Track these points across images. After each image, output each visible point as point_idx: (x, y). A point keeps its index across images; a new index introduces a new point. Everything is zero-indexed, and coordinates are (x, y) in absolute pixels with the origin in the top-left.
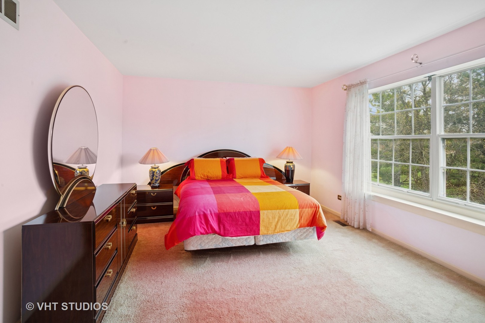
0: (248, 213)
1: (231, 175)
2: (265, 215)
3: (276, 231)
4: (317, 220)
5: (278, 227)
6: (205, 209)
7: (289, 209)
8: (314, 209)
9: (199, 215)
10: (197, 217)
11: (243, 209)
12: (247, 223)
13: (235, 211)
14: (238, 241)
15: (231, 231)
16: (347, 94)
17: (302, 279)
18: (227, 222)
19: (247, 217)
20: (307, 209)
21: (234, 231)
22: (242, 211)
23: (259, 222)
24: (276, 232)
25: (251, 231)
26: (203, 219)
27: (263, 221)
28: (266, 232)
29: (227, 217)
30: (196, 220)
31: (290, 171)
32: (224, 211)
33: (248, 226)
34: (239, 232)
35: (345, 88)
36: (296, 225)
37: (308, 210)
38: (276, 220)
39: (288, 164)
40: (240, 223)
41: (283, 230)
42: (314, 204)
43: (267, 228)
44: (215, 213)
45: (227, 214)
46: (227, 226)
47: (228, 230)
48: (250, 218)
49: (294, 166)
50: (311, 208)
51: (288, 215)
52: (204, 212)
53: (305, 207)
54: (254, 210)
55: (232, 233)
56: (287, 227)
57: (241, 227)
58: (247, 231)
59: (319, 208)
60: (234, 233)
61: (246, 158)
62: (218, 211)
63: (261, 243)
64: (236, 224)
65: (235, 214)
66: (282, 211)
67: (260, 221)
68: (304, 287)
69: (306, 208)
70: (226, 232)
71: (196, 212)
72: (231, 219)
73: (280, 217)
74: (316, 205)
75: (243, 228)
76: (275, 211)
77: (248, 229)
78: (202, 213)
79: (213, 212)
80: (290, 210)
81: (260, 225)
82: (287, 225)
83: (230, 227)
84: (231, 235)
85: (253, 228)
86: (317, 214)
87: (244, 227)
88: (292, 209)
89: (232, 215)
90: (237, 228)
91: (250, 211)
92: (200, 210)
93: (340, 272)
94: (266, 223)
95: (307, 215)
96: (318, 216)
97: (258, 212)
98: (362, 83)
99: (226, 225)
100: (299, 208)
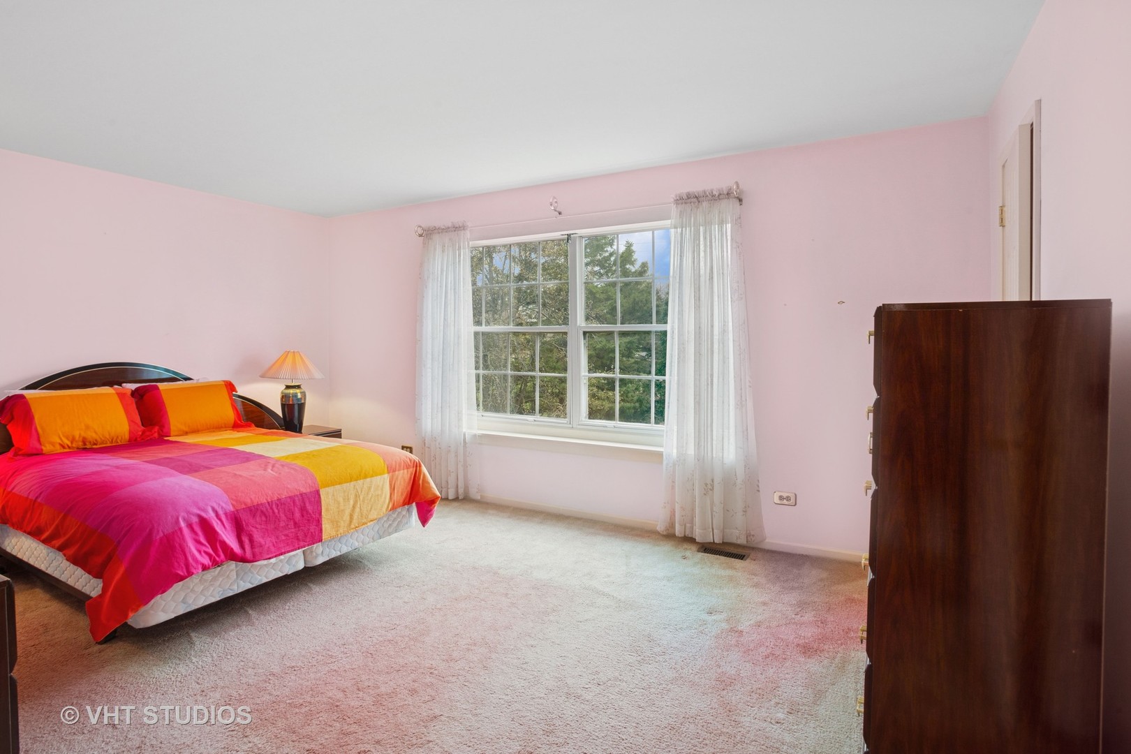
0: (296, 498)
1: (157, 428)
2: (330, 497)
3: (353, 526)
4: (421, 489)
5: (355, 517)
6: (199, 509)
7: (372, 476)
8: (412, 470)
9: (190, 526)
10: (186, 531)
11: (287, 492)
12: (297, 521)
13: (270, 500)
14: (272, 568)
15: (267, 546)
16: (424, 244)
17: (425, 597)
18: (257, 528)
19: (296, 509)
20: (402, 471)
21: (274, 545)
22: (284, 497)
23: (320, 514)
24: (353, 529)
25: (306, 536)
26: (200, 533)
27: (327, 510)
28: (333, 533)
29: (254, 516)
30: (183, 539)
31: (296, 407)
32: (245, 504)
33: (299, 527)
34: (282, 545)
35: (420, 231)
36: (386, 506)
37: (403, 473)
38: (352, 502)
39: (291, 391)
40: (282, 524)
41: (364, 520)
42: (410, 460)
43: (335, 523)
44: (226, 514)
45: (254, 510)
46: (258, 537)
47: (261, 546)
48: (303, 509)
49: (304, 394)
50: (407, 468)
51: (372, 490)
52: (200, 517)
53: (397, 469)
54: (308, 490)
55: (269, 551)
56: (372, 512)
57: (286, 532)
58: (298, 539)
59: (420, 466)
60: (273, 549)
61: (181, 382)
62: (233, 505)
63: (320, 560)
64: (275, 528)
65: (272, 505)
66: (360, 482)
67: (321, 512)
68: (438, 606)
69: (399, 470)
70: (257, 550)
71: (178, 519)
72: (264, 518)
73: (357, 496)
74: (414, 461)
75: (290, 535)
76: (348, 484)
77: (300, 535)
78: (195, 520)
79: (221, 512)
80: (374, 479)
81: (323, 519)
82: (371, 508)
83: (263, 538)
84: (268, 554)
85: (309, 529)
86: (419, 479)
87: (293, 530)
88: (376, 476)
89: (264, 509)
90: (277, 537)
91: (301, 495)
92: (188, 512)
93: (474, 568)
94: (333, 513)
95: (402, 483)
96: (421, 482)
97: (317, 493)
98: (457, 229)
99: (255, 536)
100: (388, 473)
